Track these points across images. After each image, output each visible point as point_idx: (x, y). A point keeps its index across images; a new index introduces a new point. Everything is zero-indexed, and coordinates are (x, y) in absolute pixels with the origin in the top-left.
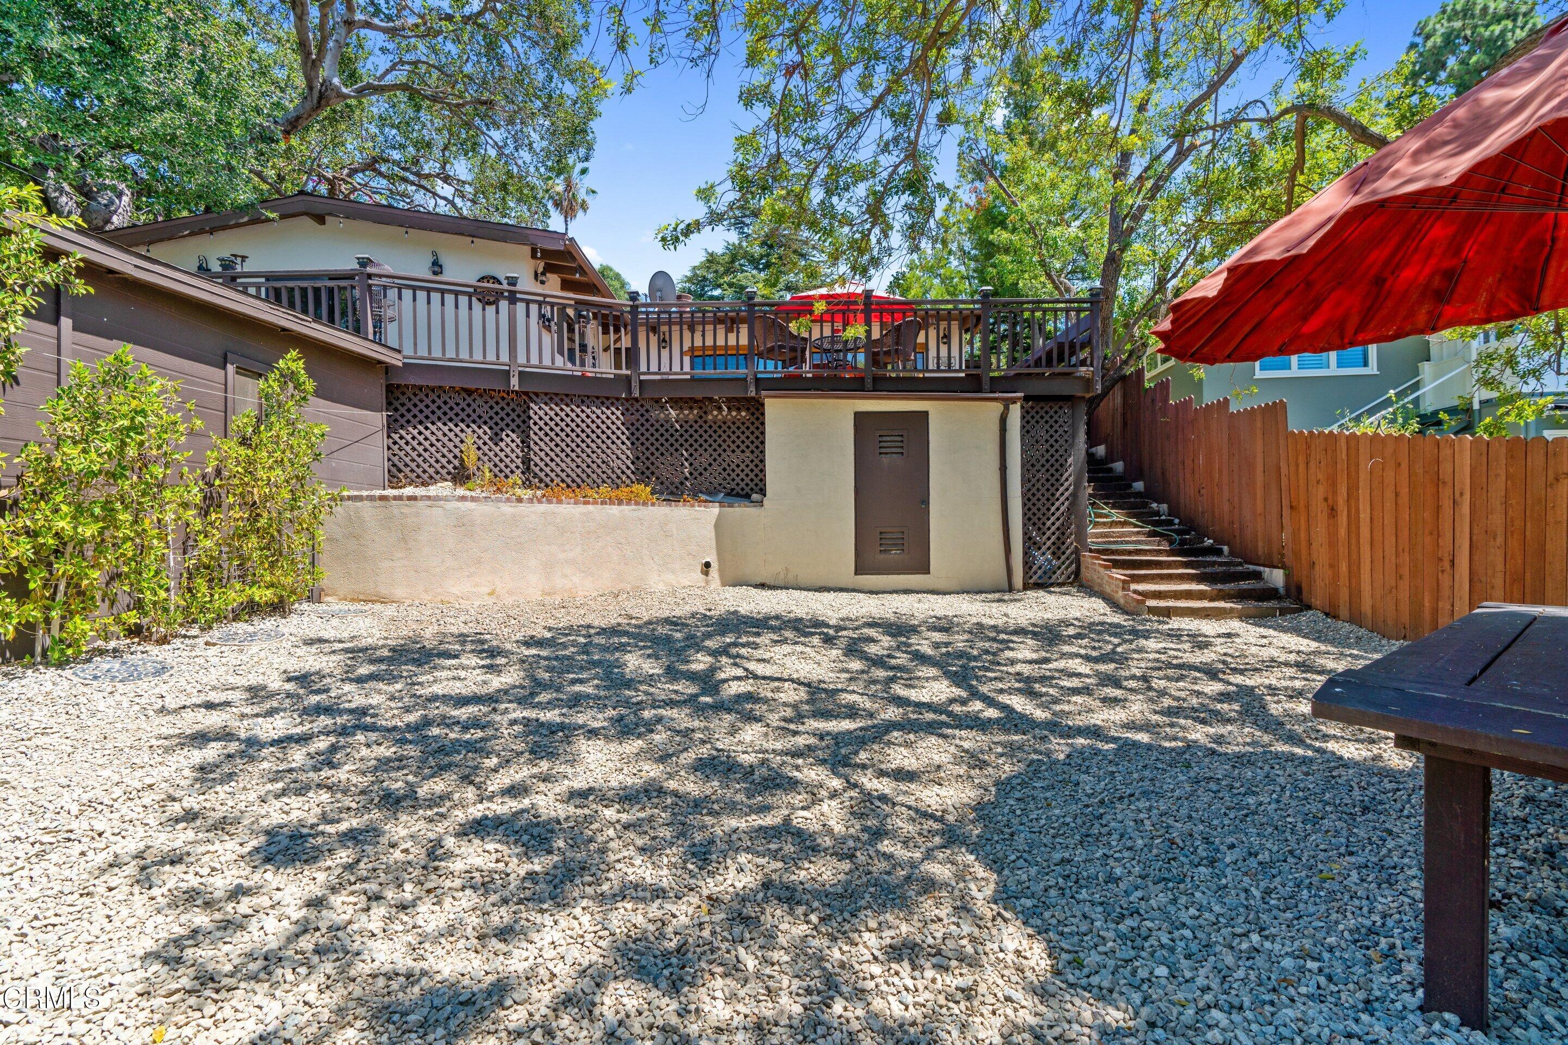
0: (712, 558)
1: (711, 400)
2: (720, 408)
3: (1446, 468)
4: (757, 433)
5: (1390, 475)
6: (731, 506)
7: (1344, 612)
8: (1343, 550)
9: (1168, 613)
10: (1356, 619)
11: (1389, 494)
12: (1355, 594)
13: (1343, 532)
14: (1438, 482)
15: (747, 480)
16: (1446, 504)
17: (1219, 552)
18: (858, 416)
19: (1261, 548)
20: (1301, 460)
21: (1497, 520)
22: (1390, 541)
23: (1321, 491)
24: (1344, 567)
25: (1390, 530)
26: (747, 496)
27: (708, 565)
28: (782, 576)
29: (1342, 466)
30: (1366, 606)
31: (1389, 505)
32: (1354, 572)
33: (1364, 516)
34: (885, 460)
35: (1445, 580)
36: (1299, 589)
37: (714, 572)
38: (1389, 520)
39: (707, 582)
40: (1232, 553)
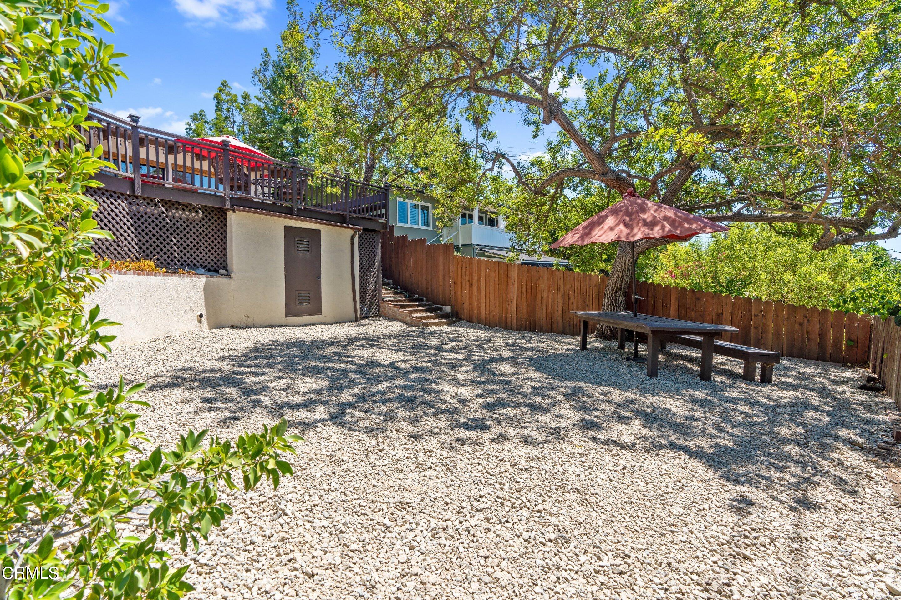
0: (203, 311)
1: (191, 205)
2: (197, 212)
3: (510, 273)
4: (222, 231)
5: (492, 274)
6: (212, 277)
7: (475, 319)
8: (475, 299)
9: (427, 325)
10: (480, 322)
11: (492, 280)
12: (479, 314)
13: (475, 292)
14: (507, 277)
15: (215, 260)
16: (510, 284)
17: (422, 300)
18: (286, 227)
19: (441, 298)
20: (459, 267)
21: (524, 289)
22: (492, 295)
23: (467, 278)
24: (475, 304)
25: (492, 292)
26: (216, 271)
27: (201, 316)
28: (244, 320)
29: (475, 269)
30: (483, 318)
31: (492, 284)
32: (479, 306)
33: (483, 287)
34: (300, 254)
35: (509, 307)
36: (457, 313)
37: (204, 320)
38: (492, 288)
39: (201, 327)
40: (427, 301)
